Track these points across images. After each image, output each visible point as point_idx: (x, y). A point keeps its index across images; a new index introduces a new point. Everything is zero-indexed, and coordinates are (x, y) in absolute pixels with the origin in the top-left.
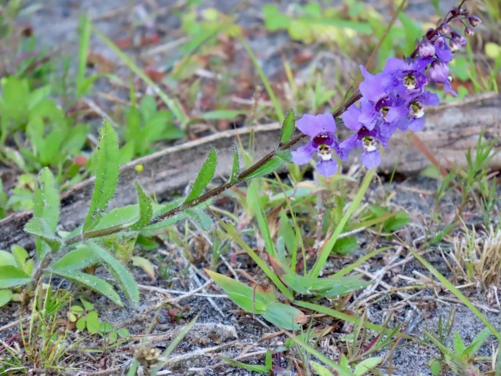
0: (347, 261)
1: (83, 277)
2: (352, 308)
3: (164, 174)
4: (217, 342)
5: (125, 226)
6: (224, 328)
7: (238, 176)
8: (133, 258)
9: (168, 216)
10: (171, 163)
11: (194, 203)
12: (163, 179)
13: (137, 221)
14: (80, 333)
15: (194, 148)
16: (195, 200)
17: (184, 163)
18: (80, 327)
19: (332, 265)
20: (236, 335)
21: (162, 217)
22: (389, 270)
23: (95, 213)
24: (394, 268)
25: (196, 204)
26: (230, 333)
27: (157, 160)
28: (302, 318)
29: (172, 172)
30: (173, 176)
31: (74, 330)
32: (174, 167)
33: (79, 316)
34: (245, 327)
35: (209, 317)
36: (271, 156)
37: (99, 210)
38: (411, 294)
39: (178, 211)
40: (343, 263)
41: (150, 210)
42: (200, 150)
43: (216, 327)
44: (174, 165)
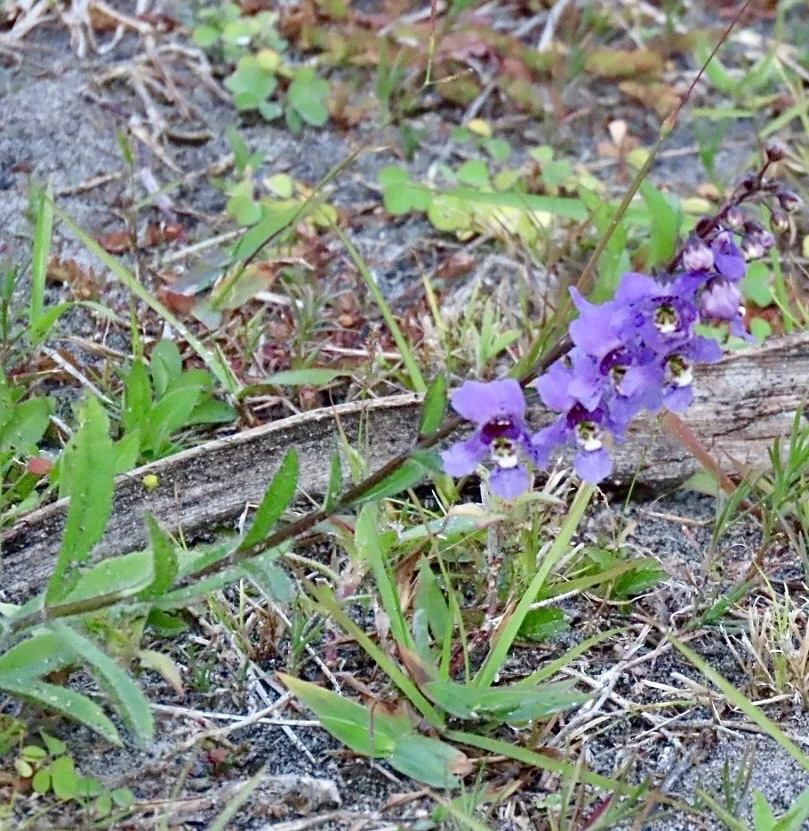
0: (546, 653)
1: (45, 691)
2: (556, 745)
3: (197, 491)
4: (302, 812)
5: (127, 593)
6: (315, 786)
7: (339, 498)
8: (142, 654)
9: (208, 574)
10: (209, 471)
11: (257, 549)
12: (196, 502)
13: (149, 583)
14: (40, 799)
15: (255, 440)
16: (257, 543)
17: (236, 470)
18: (40, 787)
19: (517, 662)
20: (337, 799)
21: (197, 576)
22: (625, 671)
23: (68, 569)
24: (634, 666)
25: (261, 552)
26: (327, 793)
27: (184, 464)
28: (463, 764)
29: (211, 487)
30: (214, 494)
31: (28, 792)
32: (217, 479)
33: (38, 766)
34: (355, 783)
35: (286, 763)
36: (402, 461)
37: (75, 563)
38: (668, 716)
39: (226, 565)
40: (538, 657)
41: (173, 563)
42: (266, 445)
43: (299, 782)
44: (217, 474)
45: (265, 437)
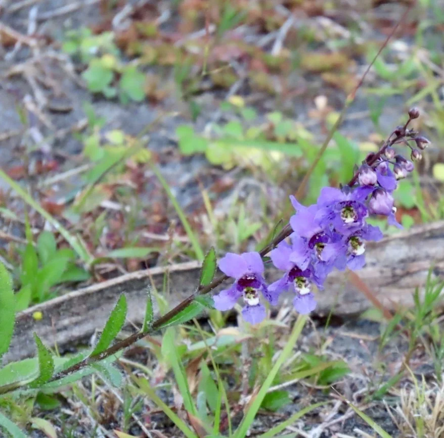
0: (278, 418)
3: (66, 322)
5: (23, 383)
7: (151, 324)
8: (32, 420)
9: (72, 371)
10: (73, 310)
11: (102, 356)
12: (65, 328)
13: (36, 377)
15: (101, 291)
16: (102, 352)
17: (89, 309)
19: (260, 424)
21: (65, 373)
22: (326, 428)
24: (331, 425)
25: (104, 357)
27: (58, 306)
29: (74, 319)
30: (76, 324)
32: (78, 314)
36: (189, 301)
39: (83, 366)
40: (273, 421)
41: (51, 364)
42: (108, 293)
44: (78, 311)
45: (106, 289)
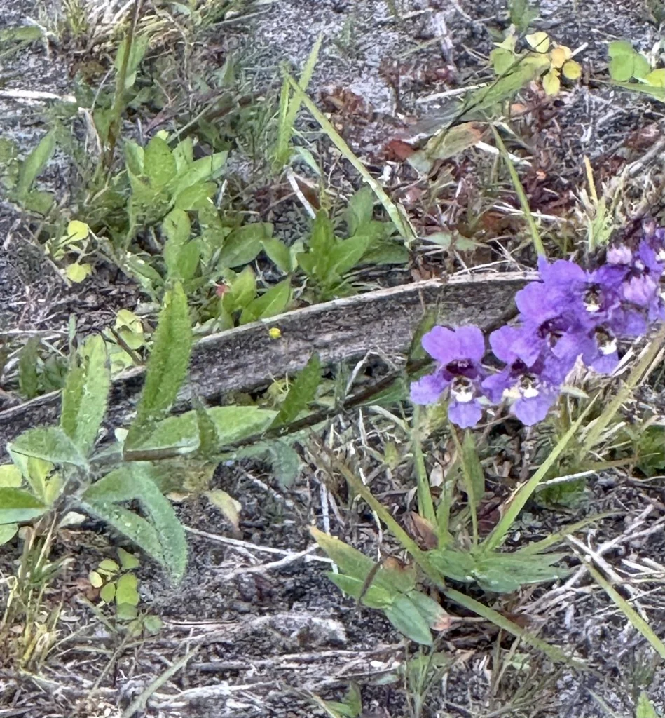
1: (123, 516)
2: (531, 612)
3: (328, 338)
4: (313, 645)
6: (324, 626)
7: (343, 402)
8: (207, 494)
9: (245, 445)
10: (340, 321)
11: (282, 432)
12: (326, 346)
13: (197, 446)
14: (105, 608)
16: (282, 426)
17: (364, 322)
18: (106, 598)
20: (342, 637)
21: (236, 446)
22: (623, 543)
23: (145, 423)
24: (634, 539)
25: (285, 434)
26: (334, 633)
28: (443, 621)
29: (340, 335)
30: (343, 341)
31: (96, 601)
32: (348, 328)
33: (109, 579)
34: (370, 621)
35: (322, 595)
36: (394, 378)
37: (151, 418)
38: (645, 589)
39: (259, 440)
40: (560, 521)
41: (214, 434)
42: (390, 303)
43: (310, 621)
44: (347, 324)
45: (391, 298)
